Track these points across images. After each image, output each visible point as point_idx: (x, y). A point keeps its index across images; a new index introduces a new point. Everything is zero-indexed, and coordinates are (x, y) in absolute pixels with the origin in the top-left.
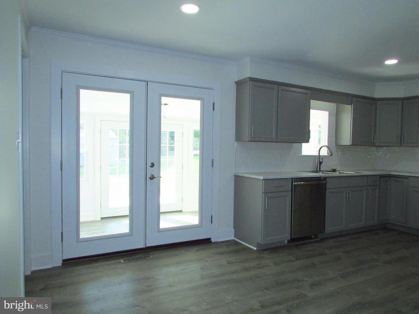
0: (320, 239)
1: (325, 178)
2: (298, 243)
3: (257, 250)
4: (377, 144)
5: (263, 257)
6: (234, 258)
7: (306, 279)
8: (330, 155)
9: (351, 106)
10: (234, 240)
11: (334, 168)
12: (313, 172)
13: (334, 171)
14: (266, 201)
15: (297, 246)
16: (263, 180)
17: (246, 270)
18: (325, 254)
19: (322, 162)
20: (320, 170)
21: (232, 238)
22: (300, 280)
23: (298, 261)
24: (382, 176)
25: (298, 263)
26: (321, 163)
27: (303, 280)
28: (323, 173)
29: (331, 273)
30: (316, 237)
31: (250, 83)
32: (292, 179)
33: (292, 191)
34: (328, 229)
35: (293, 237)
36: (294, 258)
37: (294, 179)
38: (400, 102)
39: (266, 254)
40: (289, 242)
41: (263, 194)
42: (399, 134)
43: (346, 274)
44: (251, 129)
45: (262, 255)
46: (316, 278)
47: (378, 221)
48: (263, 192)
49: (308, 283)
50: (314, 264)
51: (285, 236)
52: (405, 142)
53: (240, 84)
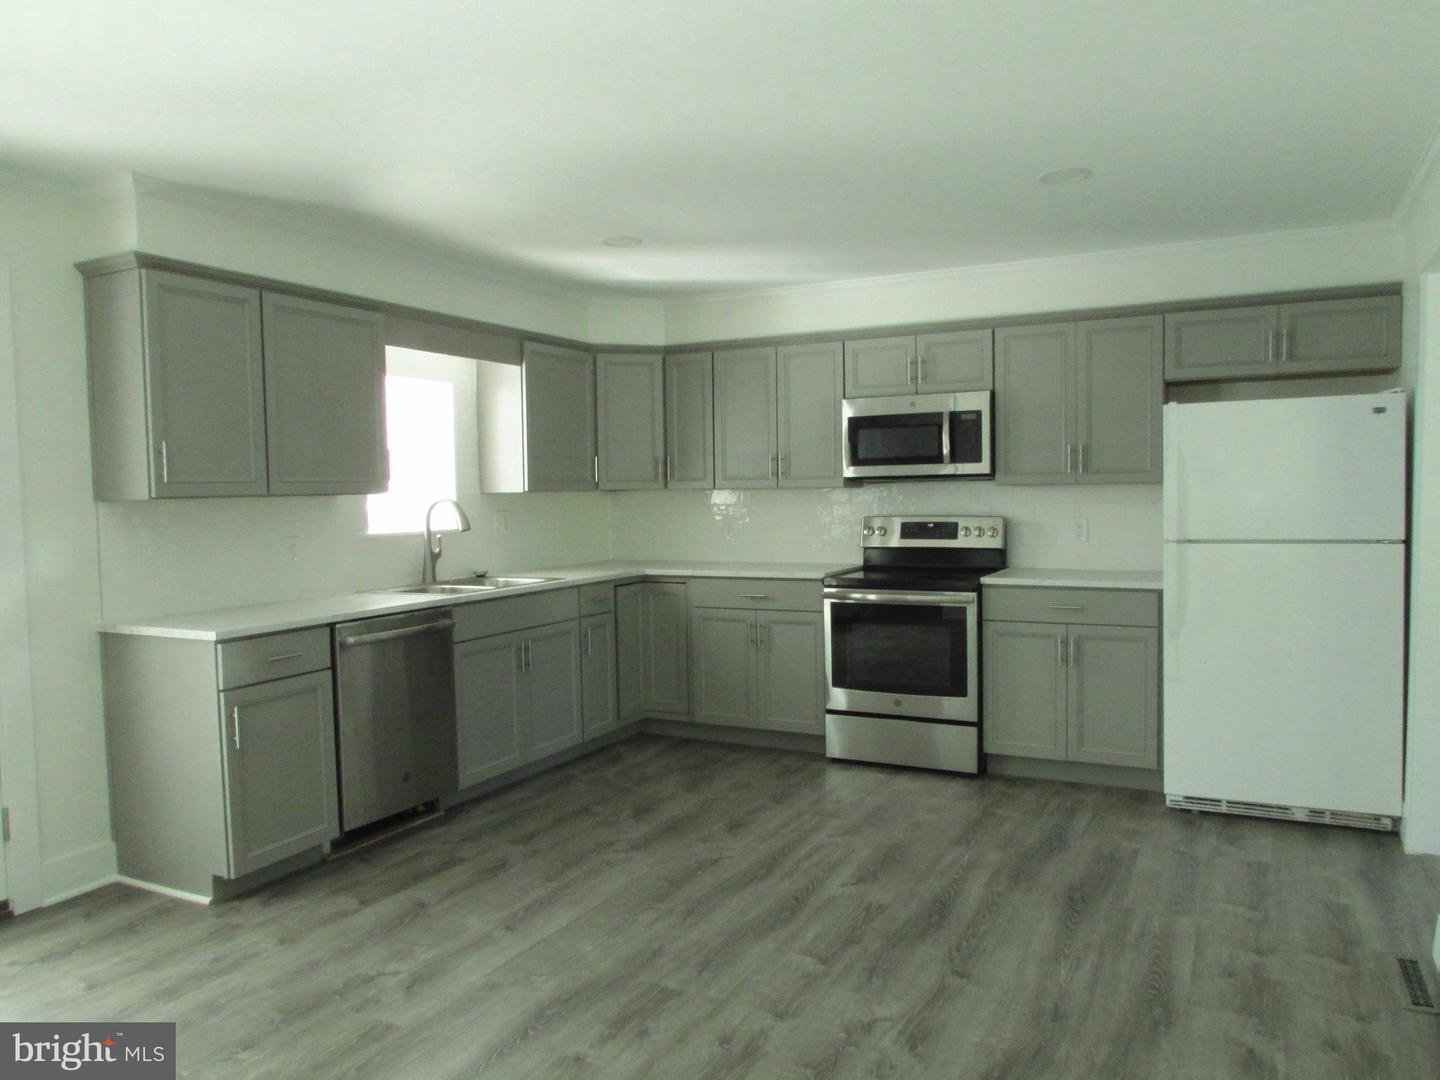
0: (446, 810)
2: (371, 842)
3: (214, 903)
4: (603, 486)
5: (237, 926)
6: (116, 960)
7: (392, 967)
8: (463, 531)
9: (518, 368)
10: (117, 886)
11: (480, 570)
12: (411, 589)
13: (480, 578)
14: (233, 718)
15: (363, 856)
16: (217, 642)
18: (461, 861)
19: (439, 554)
20: (435, 581)
21: (115, 877)
22: (371, 978)
23: (368, 909)
24: (619, 584)
25: (369, 917)
26: (435, 557)
27: (380, 974)
28: (443, 591)
29: (475, 923)
30: (431, 806)
31: (140, 274)
32: (332, 626)
33: (333, 668)
34: (468, 773)
35: (347, 828)
36: (354, 901)
37: (338, 626)
38: (657, 359)
39: (251, 911)
40: (336, 845)
41: (222, 695)
42: (660, 454)
43: (521, 913)
44: (158, 452)
45: (235, 920)
46: (425, 955)
47: (618, 718)
48: (221, 687)
49: (397, 978)
50: (422, 905)
51: (324, 831)
52: (676, 476)
53: (95, 276)
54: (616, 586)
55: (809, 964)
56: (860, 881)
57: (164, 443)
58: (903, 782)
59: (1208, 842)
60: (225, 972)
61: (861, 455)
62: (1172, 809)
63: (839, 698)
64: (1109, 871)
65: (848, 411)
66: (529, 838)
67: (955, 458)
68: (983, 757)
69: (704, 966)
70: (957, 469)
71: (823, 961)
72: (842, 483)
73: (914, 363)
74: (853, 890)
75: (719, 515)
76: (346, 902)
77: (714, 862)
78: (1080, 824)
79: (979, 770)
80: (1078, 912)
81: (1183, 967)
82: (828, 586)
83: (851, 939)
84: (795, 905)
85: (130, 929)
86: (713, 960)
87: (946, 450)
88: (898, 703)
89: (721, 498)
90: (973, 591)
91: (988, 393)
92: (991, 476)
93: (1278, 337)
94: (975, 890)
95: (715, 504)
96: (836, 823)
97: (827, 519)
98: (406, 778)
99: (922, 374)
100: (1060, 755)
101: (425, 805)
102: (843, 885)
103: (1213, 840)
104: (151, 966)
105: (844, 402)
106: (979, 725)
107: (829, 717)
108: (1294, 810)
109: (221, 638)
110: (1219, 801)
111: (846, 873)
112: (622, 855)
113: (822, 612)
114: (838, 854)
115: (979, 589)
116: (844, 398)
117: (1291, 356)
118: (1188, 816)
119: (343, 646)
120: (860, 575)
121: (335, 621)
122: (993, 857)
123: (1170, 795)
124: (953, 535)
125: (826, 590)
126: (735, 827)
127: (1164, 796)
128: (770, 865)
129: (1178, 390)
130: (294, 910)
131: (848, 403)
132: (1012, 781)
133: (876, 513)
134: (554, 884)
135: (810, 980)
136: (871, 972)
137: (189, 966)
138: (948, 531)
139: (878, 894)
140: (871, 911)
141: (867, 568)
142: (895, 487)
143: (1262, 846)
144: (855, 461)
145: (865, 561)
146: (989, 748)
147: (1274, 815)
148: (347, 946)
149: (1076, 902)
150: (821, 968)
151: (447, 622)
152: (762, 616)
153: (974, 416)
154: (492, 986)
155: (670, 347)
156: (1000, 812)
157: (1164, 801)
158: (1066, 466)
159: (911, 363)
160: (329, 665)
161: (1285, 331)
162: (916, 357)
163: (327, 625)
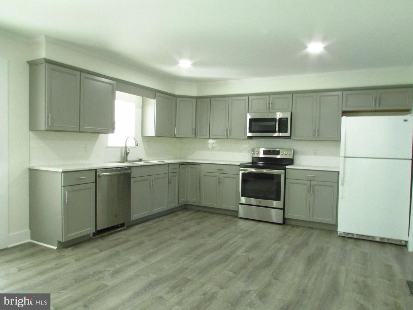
0: (127, 226)
1: (130, 168)
3: (57, 249)
4: (177, 136)
6: (28, 263)
7: (108, 269)
8: (136, 146)
9: (154, 100)
10: (30, 243)
11: (140, 158)
12: (120, 162)
13: (140, 160)
14: (66, 195)
15: (102, 237)
16: (62, 172)
17: (42, 273)
18: (130, 240)
19: (129, 153)
20: (127, 161)
21: (29, 240)
22: (102, 272)
23: (102, 253)
24: (180, 164)
25: (102, 255)
26: (127, 154)
27: (104, 271)
28: (129, 163)
29: (133, 258)
30: (123, 225)
31: (45, 65)
32: (96, 170)
33: (96, 182)
34: (134, 216)
35: (98, 229)
36: (99, 250)
37: (98, 170)
38: (194, 100)
39: (68, 252)
40: (94, 234)
41: (63, 188)
42: (194, 127)
43: (147, 256)
44: (48, 117)
45: (63, 254)
46: (118, 266)
47: (178, 204)
48: (63, 185)
49: (109, 272)
50: (118, 252)
51: (90, 230)
52: (198, 134)
53: (33, 65)
54: (179, 165)
55: (231, 274)
56: (247, 251)
57: (50, 114)
58: (261, 225)
59: (350, 245)
60: (59, 268)
61: (252, 130)
62: (340, 236)
63: (243, 200)
64: (320, 252)
65: (249, 117)
66: (150, 235)
67: (279, 131)
68: (284, 219)
69: (200, 273)
70: (280, 134)
71: (235, 273)
72: (246, 138)
73: (269, 103)
74: (244, 254)
75: (210, 146)
76: (96, 250)
77: (204, 244)
78: (312, 239)
79: (283, 222)
80: (311, 263)
81: (342, 280)
82: (241, 167)
83: (244, 267)
84: (227, 257)
85: (32, 255)
86: (202, 271)
87: (277, 129)
88: (260, 202)
89: (211, 141)
90: (283, 170)
91: (290, 113)
92: (289, 137)
93: (376, 99)
94: (281, 255)
95: (209, 143)
96: (240, 235)
97: (242, 149)
98: (116, 216)
99: (271, 106)
100: (307, 219)
101: (121, 224)
102: (242, 252)
103: (352, 245)
104: (38, 265)
105: (248, 114)
106: (284, 209)
107: (240, 205)
108: (376, 238)
109: (63, 171)
110: (354, 234)
111: (243, 249)
112: (177, 241)
113: (239, 175)
114: (241, 244)
115: (285, 169)
116: (248, 113)
117: (379, 104)
118: (344, 238)
119: (99, 176)
120: (251, 164)
121: (97, 168)
122: (286, 247)
123: (339, 232)
124: (278, 154)
125: (241, 168)
126: (210, 235)
127: (338, 232)
128: (220, 246)
129: (346, 113)
130: (80, 252)
131: (250, 115)
132: (293, 226)
133: (256, 147)
134: (156, 248)
135: (231, 278)
136: (249, 277)
137: (49, 266)
138: (277, 153)
139: (252, 255)
140: (250, 260)
141: (253, 163)
142: (262, 140)
143: (367, 247)
144: (250, 131)
145: (252, 161)
146: (286, 217)
147: (370, 239)
148: (95, 262)
149: (310, 261)
150: (234, 275)
151: (129, 171)
152: (222, 175)
153: (286, 119)
154: (137, 276)
155: (198, 96)
156: (289, 235)
157: (338, 234)
158: (312, 134)
159: (268, 104)
160: (95, 181)
161: (378, 97)
162: (270, 102)
163: (95, 170)
